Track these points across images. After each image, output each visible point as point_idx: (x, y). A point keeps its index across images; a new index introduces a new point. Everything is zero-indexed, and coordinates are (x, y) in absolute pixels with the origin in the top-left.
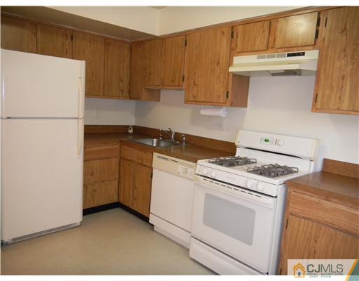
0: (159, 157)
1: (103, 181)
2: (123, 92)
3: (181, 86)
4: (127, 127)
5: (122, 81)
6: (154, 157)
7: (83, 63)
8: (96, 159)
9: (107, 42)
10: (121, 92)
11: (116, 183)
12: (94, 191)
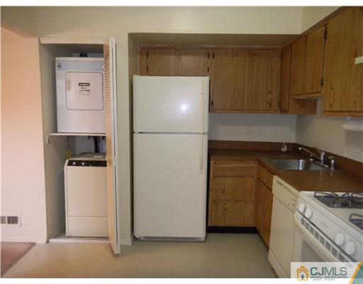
0: (278, 182)
1: (236, 201)
2: (271, 106)
3: (320, 92)
4: (281, 145)
5: (270, 93)
6: (274, 181)
7: (206, 79)
8: (228, 177)
9: (252, 53)
10: (268, 106)
11: (252, 205)
12: (225, 209)
